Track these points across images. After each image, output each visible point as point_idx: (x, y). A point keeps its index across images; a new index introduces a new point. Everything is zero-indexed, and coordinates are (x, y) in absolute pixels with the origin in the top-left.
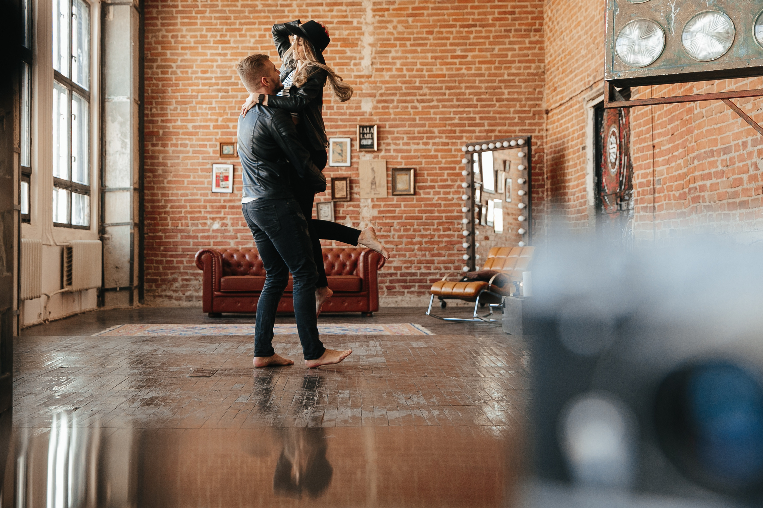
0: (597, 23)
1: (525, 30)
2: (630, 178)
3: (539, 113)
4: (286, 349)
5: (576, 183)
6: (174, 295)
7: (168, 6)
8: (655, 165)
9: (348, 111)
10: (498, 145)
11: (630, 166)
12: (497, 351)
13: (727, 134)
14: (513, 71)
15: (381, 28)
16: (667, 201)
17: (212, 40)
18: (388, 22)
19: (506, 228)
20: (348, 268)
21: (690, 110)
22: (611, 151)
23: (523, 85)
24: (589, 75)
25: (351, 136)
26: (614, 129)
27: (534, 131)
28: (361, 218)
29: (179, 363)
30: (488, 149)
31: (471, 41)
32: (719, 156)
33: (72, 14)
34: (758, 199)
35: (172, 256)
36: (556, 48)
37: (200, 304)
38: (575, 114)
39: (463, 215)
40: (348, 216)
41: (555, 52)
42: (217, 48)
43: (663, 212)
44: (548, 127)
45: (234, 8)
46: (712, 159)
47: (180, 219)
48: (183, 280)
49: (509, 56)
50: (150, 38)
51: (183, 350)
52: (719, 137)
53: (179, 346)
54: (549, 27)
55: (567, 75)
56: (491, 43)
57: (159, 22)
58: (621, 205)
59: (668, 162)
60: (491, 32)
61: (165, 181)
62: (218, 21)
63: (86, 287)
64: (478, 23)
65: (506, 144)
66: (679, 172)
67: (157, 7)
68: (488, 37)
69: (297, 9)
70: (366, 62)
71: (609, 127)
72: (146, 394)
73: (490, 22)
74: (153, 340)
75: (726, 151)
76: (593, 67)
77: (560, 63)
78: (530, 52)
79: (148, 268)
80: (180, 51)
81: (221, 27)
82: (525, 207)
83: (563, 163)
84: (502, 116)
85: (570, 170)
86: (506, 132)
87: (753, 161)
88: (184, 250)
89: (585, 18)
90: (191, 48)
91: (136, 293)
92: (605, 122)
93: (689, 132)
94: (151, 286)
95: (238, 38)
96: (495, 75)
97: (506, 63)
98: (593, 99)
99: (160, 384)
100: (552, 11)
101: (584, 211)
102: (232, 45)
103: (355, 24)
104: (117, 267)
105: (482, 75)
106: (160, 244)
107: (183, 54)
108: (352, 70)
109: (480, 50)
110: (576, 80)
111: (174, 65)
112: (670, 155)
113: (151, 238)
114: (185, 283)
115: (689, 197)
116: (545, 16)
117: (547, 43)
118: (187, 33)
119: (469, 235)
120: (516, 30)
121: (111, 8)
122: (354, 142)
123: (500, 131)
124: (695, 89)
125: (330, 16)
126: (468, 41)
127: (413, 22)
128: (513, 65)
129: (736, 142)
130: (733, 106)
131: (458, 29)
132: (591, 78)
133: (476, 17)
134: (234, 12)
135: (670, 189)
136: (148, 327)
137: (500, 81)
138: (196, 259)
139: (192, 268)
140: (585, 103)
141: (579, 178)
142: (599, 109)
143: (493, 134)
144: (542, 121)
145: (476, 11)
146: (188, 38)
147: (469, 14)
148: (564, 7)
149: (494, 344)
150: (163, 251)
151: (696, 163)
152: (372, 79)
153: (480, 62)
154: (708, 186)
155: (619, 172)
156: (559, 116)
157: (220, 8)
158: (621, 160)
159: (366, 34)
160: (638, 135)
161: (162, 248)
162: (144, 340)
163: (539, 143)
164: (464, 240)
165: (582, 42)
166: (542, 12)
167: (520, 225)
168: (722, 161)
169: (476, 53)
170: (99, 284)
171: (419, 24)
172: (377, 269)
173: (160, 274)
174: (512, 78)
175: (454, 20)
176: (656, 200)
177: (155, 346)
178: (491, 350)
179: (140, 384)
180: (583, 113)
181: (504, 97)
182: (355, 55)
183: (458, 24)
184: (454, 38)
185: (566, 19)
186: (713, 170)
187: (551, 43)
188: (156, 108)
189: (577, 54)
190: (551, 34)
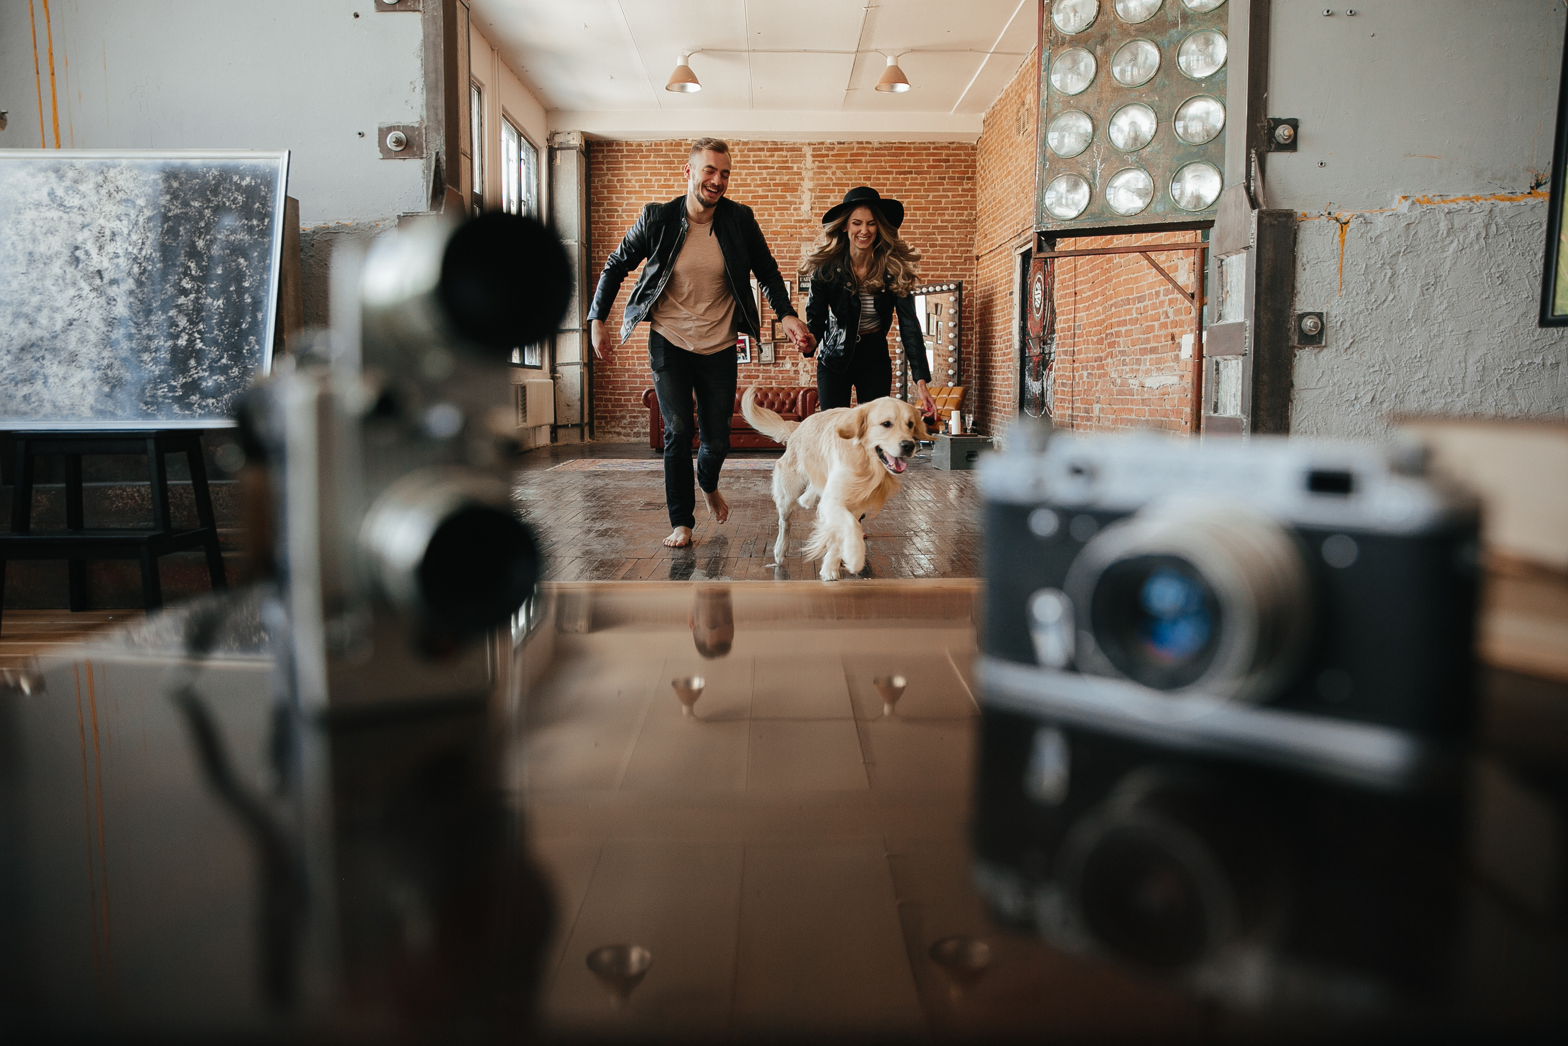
0: (1026, 173)
1: (958, 179)
2: (1052, 323)
3: (970, 259)
4: (730, 483)
5: (1003, 326)
6: (623, 431)
7: (614, 151)
8: (1076, 311)
9: (788, 255)
10: (931, 289)
11: (1053, 311)
12: (926, 486)
13: (1143, 283)
14: (947, 217)
15: (821, 173)
16: (1086, 346)
17: (656, 184)
18: (827, 168)
19: (936, 369)
20: (787, 406)
21: (1111, 260)
22: (1036, 297)
23: (955, 231)
24: (1018, 224)
25: (791, 279)
26: (1039, 276)
27: (965, 276)
28: (800, 359)
29: (630, 496)
30: (922, 293)
31: (907, 188)
32: (1134, 304)
33: (521, 160)
34: (1167, 345)
35: (620, 394)
36: (987, 196)
37: (648, 439)
38: (1004, 261)
39: (897, 356)
40: (787, 357)
41: (986, 199)
42: (661, 192)
43: (1081, 356)
44: (978, 272)
45: (677, 153)
46: (1128, 307)
47: (627, 358)
48: (630, 417)
49: (943, 203)
50: (597, 182)
51: (633, 484)
52: (1135, 286)
53: (629, 480)
54: (981, 175)
55: (997, 223)
56: (926, 190)
57: (605, 167)
58: (1043, 348)
59: (1088, 308)
60: (926, 179)
61: (613, 322)
62: (662, 166)
63: (539, 424)
64: (913, 170)
65: (938, 288)
66: (1098, 318)
67: (603, 151)
68: (923, 184)
69: (739, 154)
70: (806, 207)
71: (1035, 274)
72: (600, 526)
73: (926, 169)
74: (605, 474)
75: (1141, 299)
76: (1022, 216)
77: (991, 211)
78: (962, 199)
79: (598, 406)
80: (625, 195)
81: (665, 171)
82: (955, 349)
83: (991, 307)
84: (935, 261)
85: (997, 315)
86: (939, 276)
87: (1164, 309)
88: (631, 389)
89: (1015, 168)
90: (636, 192)
91: (586, 429)
92: (1031, 269)
93: (1109, 280)
94: (601, 423)
95: (682, 183)
96: (929, 221)
97: (939, 210)
98: (1021, 247)
99: (613, 516)
100: (984, 160)
101: (1009, 354)
102: (676, 189)
103: (795, 169)
104: (568, 405)
105: (917, 221)
106: (609, 383)
107: (628, 199)
108: (792, 215)
109: (916, 197)
110: (1005, 227)
111: (619, 209)
112: (1091, 302)
113: (599, 376)
114: (633, 420)
115: (1105, 342)
116: (978, 164)
117: (979, 191)
118: (633, 178)
119: (902, 375)
120: (950, 178)
121: (559, 153)
122: (793, 285)
123: (933, 276)
124: (1115, 240)
125: (770, 161)
126: (904, 188)
127: (851, 168)
128: (946, 212)
129: (1150, 291)
130: (1149, 259)
131: (894, 175)
132: (1019, 226)
133: (912, 164)
134: (678, 156)
135: (1089, 334)
136: (599, 462)
137: (934, 227)
138: (642, 398)
139: (639, 405)
140: (1013, 250)
141: (1006, 322)
142: (1026, 257)
143: (926, 279)
144: (973, 266)
145: (912, 158)
146: (633, 181)
147: (905, 161)
148: (995, 156)
149: (923, 479)
150: (611, 389)
151: (1113, 309)
152: (812, 224)
153: (915, 209)
154: (1123, 332)
155: (1043, 317)
156: (989, 263)
157: (664, 153)
158: (1045, 306)
159: (806, 180)
160: (1062, 282)
161: (610, 387)
162: (596, 475)
163: (969, 288)
164: (897, 379)
165: (1012, 191)
166: (974, 161)
167: (950, 366)
168: (1137, 308)
169: (912, 199)
170: (552, 421)
171: (857, 170)
172: (815, 408)
173: (609, 412)
174: (945, 224)
175: (891, 167)
176: (1076, 344)
177: (607, 481)
178: (921, 484)
179: (595, 516)
180: (1011, 260)
181: (937, 243)
182: (795, 200)
183: (894, 170)
184: (891, 185)
185: (997, 169)
186: (1128, 317)
187: (982, 191)
188: (603, 251)
189: (1007, 202)
190: (983, 183)
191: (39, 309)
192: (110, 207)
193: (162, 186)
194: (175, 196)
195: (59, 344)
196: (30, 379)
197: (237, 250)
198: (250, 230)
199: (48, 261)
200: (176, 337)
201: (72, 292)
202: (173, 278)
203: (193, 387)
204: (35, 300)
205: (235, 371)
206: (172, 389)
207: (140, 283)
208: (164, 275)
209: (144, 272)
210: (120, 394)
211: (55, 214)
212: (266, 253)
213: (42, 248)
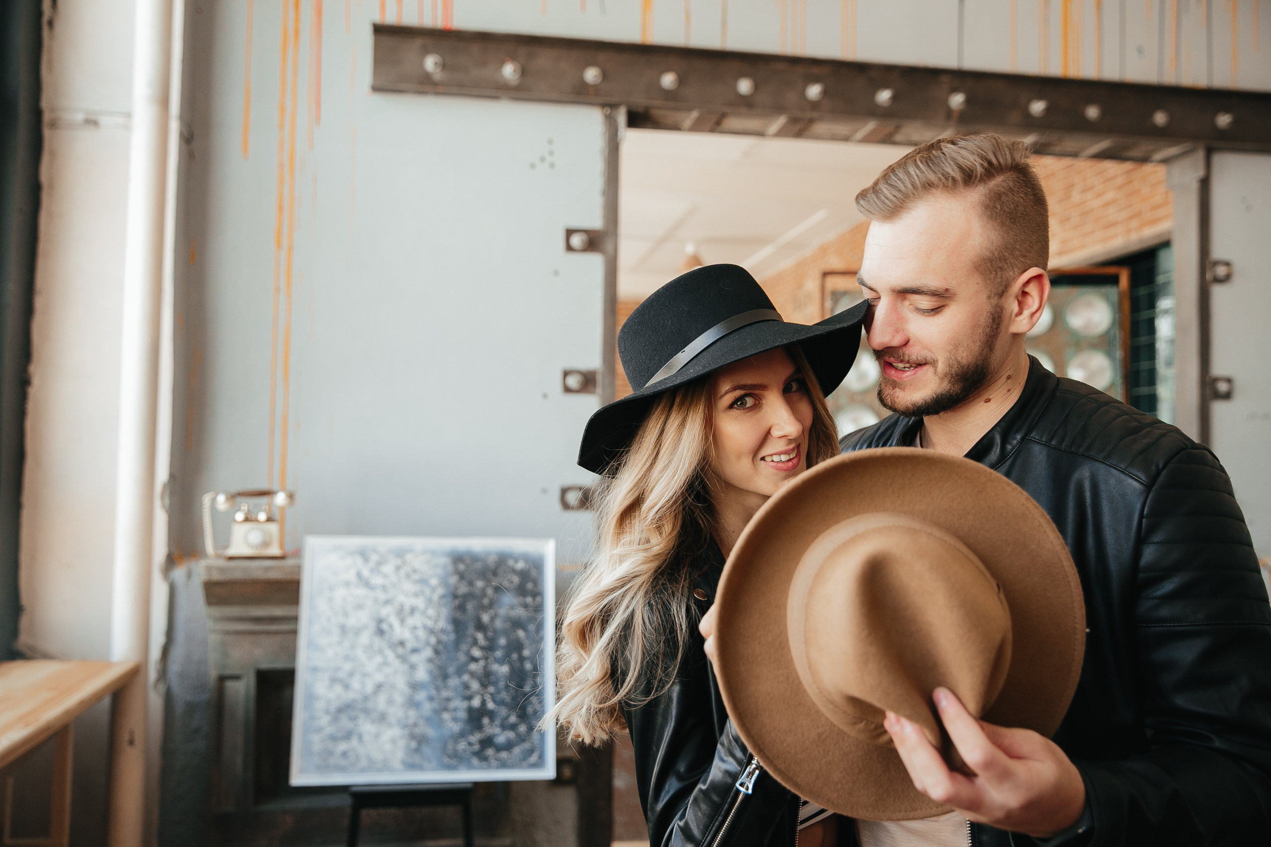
191: (351, 674)
192: (408, 586)
193: (450, 568)
194: (462, 576)
195: (370, 705)
196: (348, 736)
197: (517, 624)
198: (526, 606)
199: (358, 632)
200: (469, 698)
201: (379, 659)
202: (464, 647)
203: (487, 742)
204: (348, 666)
205: (522, 728)
206: (470, 744)
207: (437, 652)
208: (457, 643)
209: (439, 642)
210: (426, 750)
211: (361, 591)
212: (540, 627)
213: (352, 622)
